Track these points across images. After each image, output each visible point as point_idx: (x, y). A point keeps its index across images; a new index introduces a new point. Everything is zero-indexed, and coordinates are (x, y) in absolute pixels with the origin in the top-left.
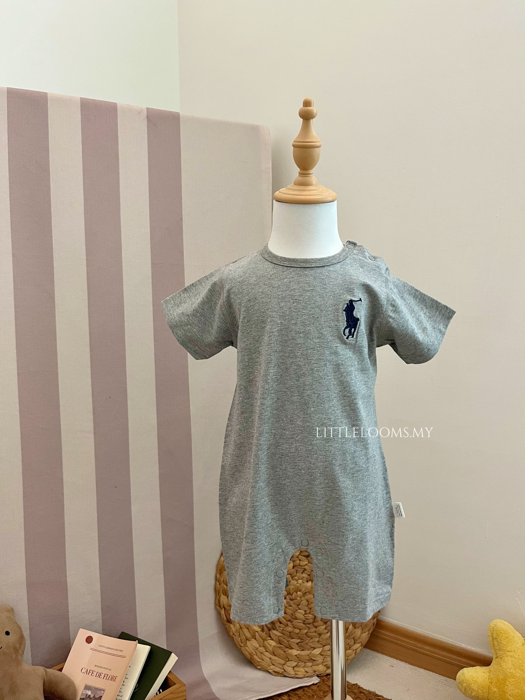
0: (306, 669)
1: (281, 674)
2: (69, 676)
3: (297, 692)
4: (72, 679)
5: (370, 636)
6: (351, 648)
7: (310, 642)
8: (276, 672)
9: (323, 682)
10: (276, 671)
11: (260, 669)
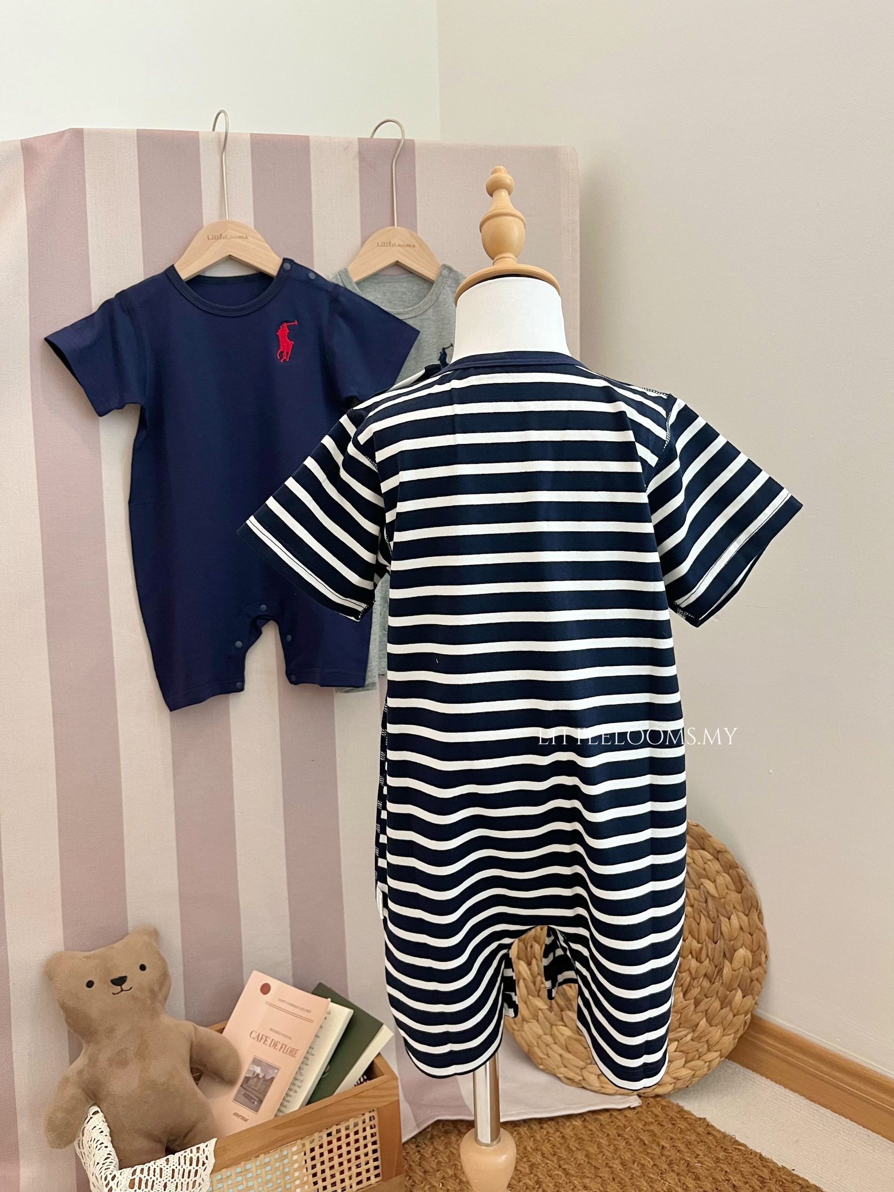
8: (568, 1079)
9: (647, 1107)
10: (568, 1076)
11: (542, 1070)
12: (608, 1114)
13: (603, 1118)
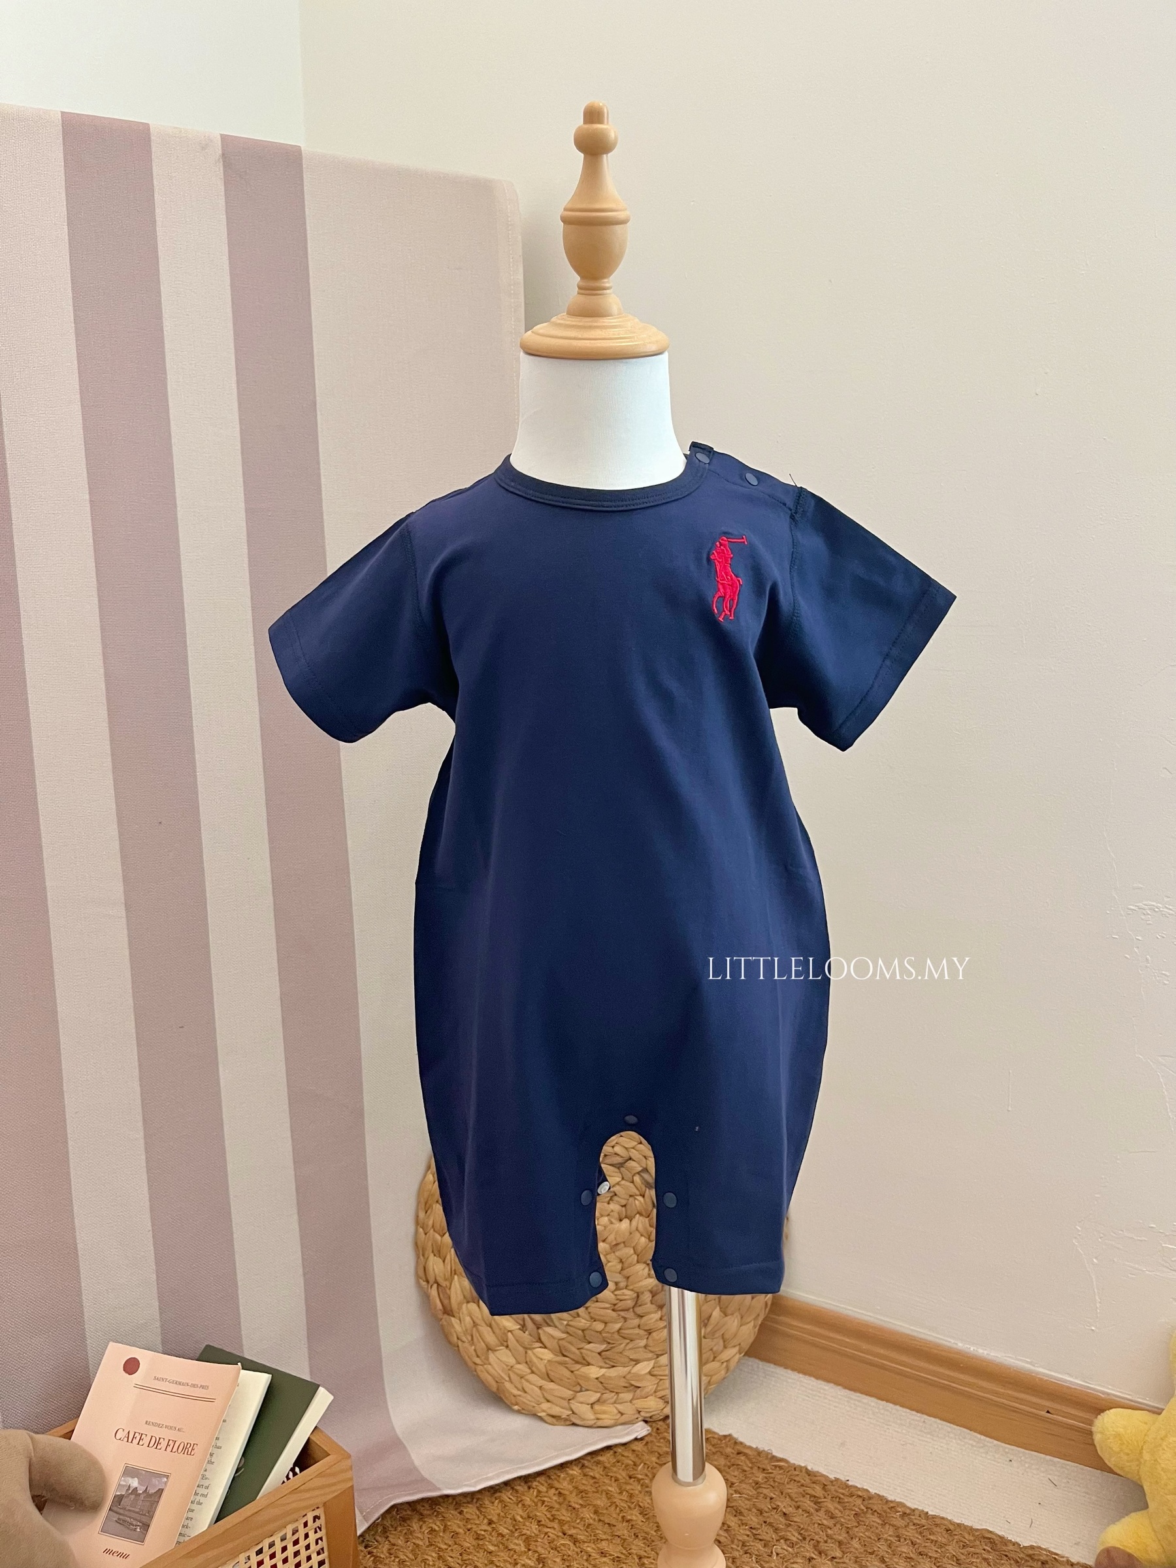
0: (620, 1407)
1: (566, 1420)
2: (88, 1448)
3: (600, 1458)
4: (96, 1454)
5: (759, 1329)
6: (718, 1358)
7: (627, 1348)
8: (553, 1416)
9: (658, 1433)
10: (554, 1414)
11: (519, 1412)
12: (612, 1452)
13: (605, 1458)
